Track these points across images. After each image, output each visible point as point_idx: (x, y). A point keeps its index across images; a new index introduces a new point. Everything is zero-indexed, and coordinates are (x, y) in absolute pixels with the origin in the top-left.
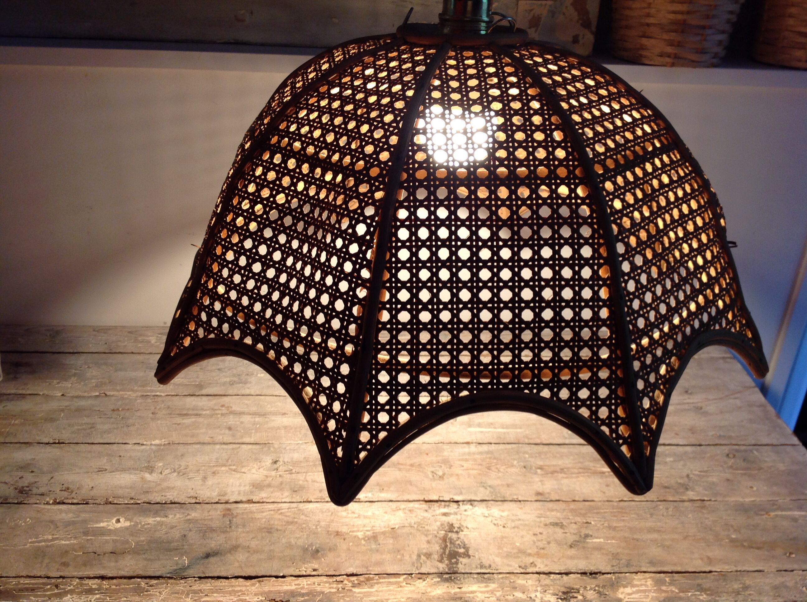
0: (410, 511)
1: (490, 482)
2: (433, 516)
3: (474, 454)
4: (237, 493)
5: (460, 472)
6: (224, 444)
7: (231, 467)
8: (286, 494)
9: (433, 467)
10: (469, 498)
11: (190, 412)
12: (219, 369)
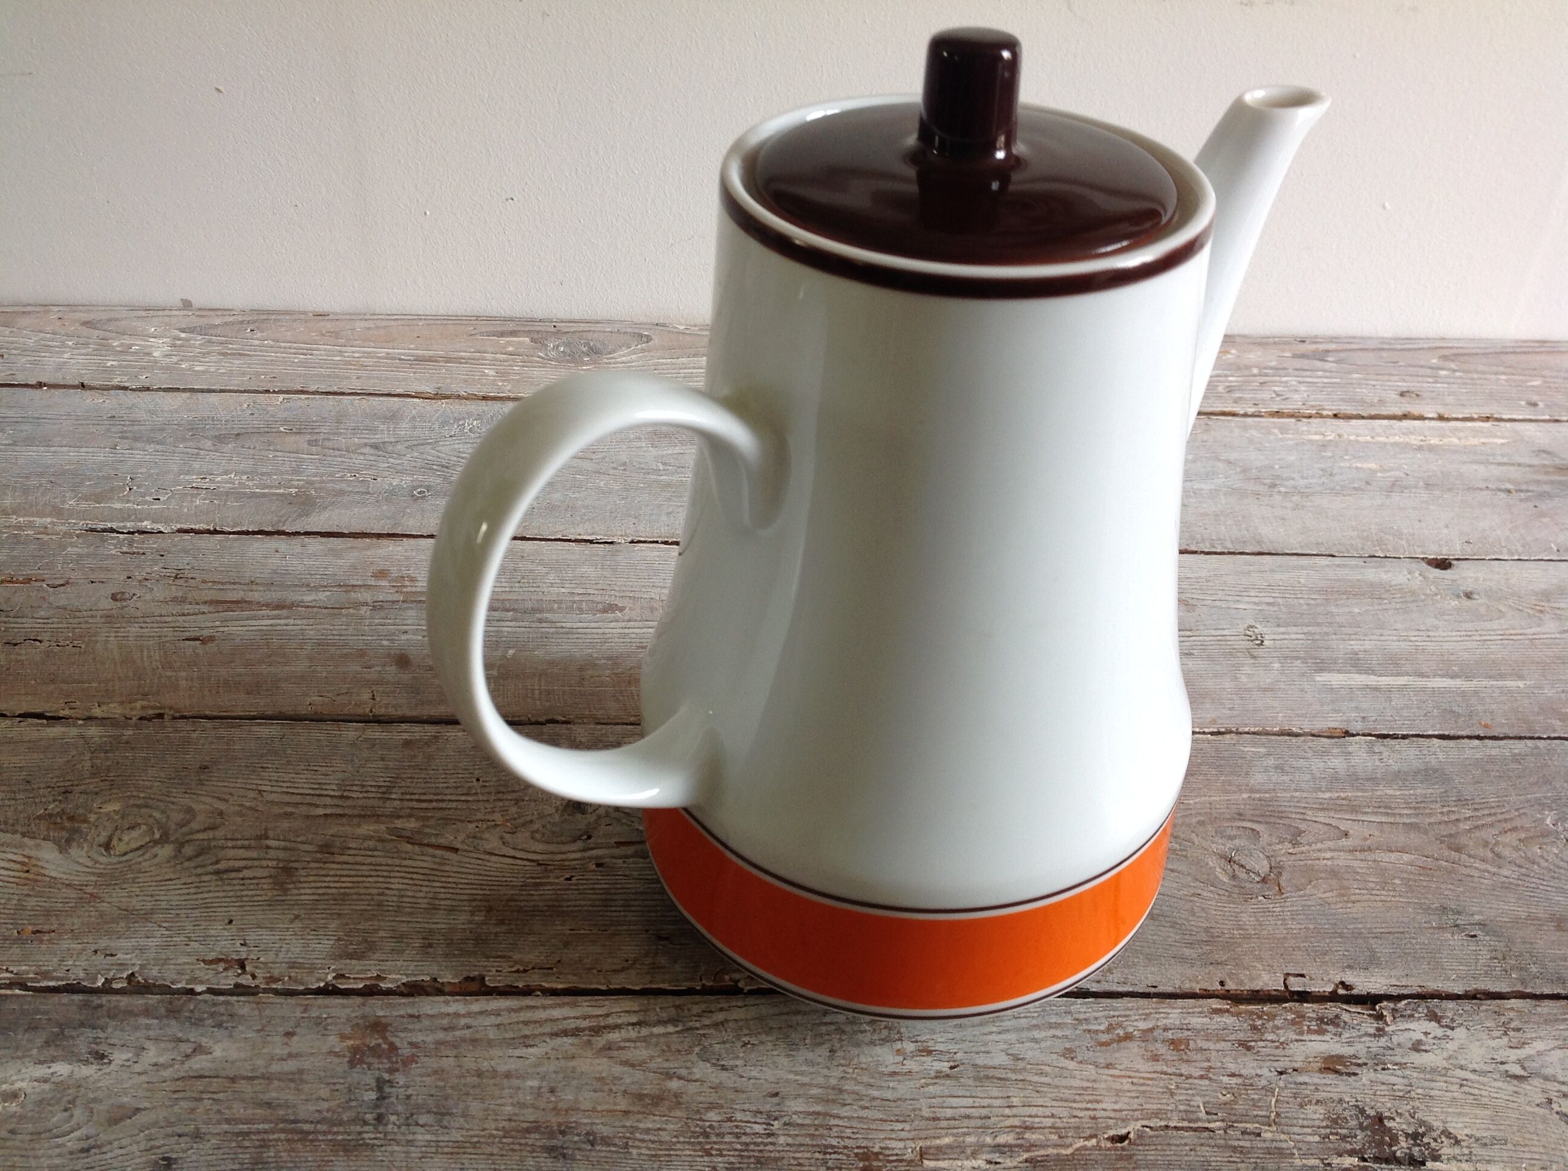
0: (1174, 1043)
1: (1481, 909)
2: (1281, 1073)
3: (1373, 780)
4: (417, 943)
5: (1343, 860)
6: (379, 722)
7: (399, 823)
8: (630, 949)
9: (1220, 833)
10: (1413, 985)
11: (256, 596)
12: (375, 446)
